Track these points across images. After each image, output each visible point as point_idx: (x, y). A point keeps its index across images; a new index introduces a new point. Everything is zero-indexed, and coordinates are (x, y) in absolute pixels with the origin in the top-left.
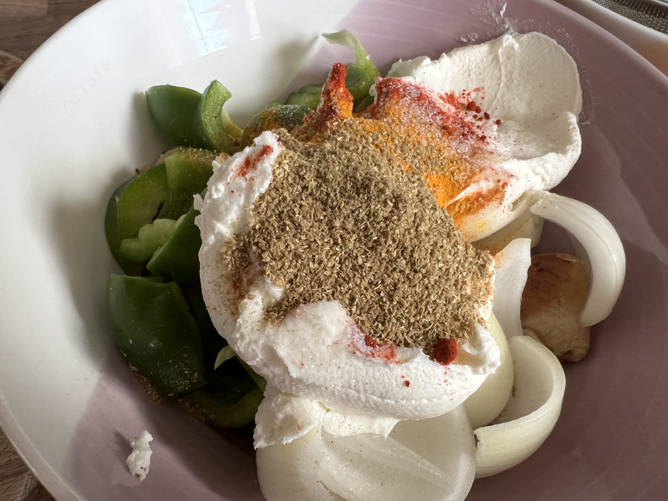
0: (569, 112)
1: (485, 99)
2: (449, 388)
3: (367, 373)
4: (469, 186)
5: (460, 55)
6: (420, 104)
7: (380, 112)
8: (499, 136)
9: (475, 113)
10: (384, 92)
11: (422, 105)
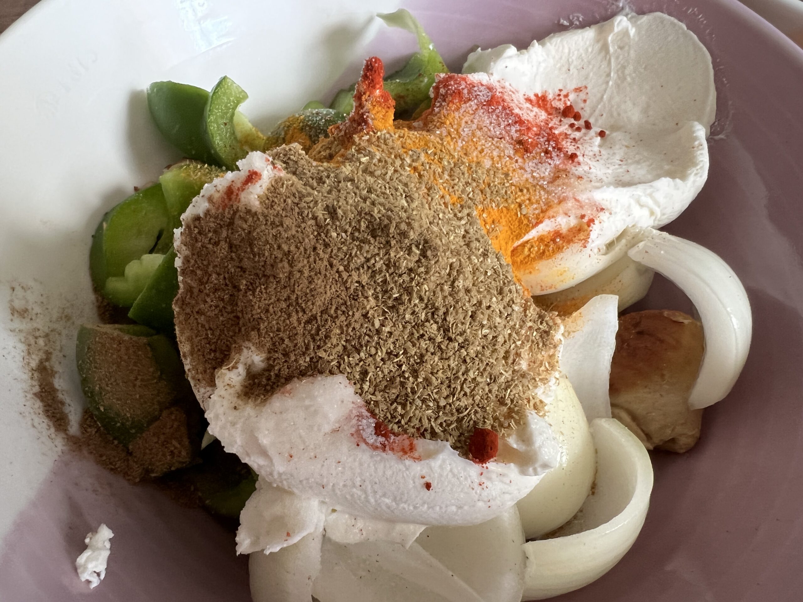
0: (696, 123)
1: (588, 102)
2: (485, 493)
3: (376, 470)
4: (541, 222)
5: (556, 44)
6: (490, 110)
7: (434, 121)
8: (600, 152)
9: (572, 121)
10: (442, 95)
11: (492, 112)
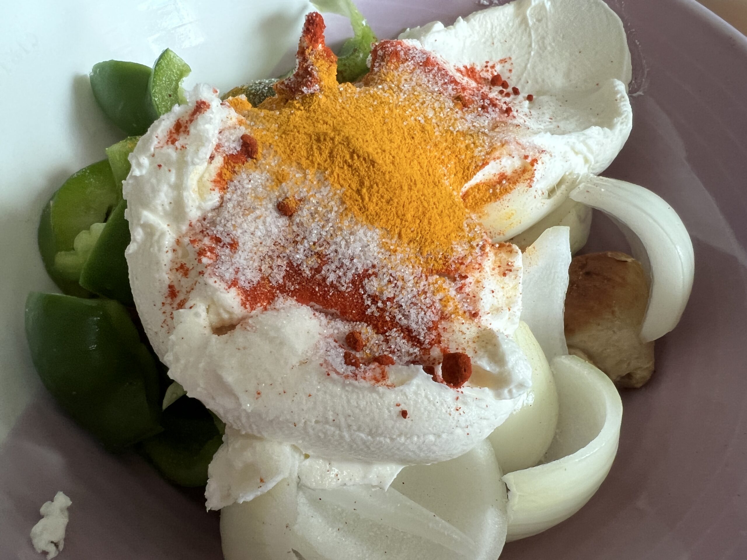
0: (615, 80)
1: (513, 71)
2: (462, 419)
3: (348, 402)
4: (487, 163)
5: (480, 19)
6: (427, 71)
7: (374, 79)
8: (530, 112)
9: (501, 88)
10: (380, 56)
11: (429, 72)
